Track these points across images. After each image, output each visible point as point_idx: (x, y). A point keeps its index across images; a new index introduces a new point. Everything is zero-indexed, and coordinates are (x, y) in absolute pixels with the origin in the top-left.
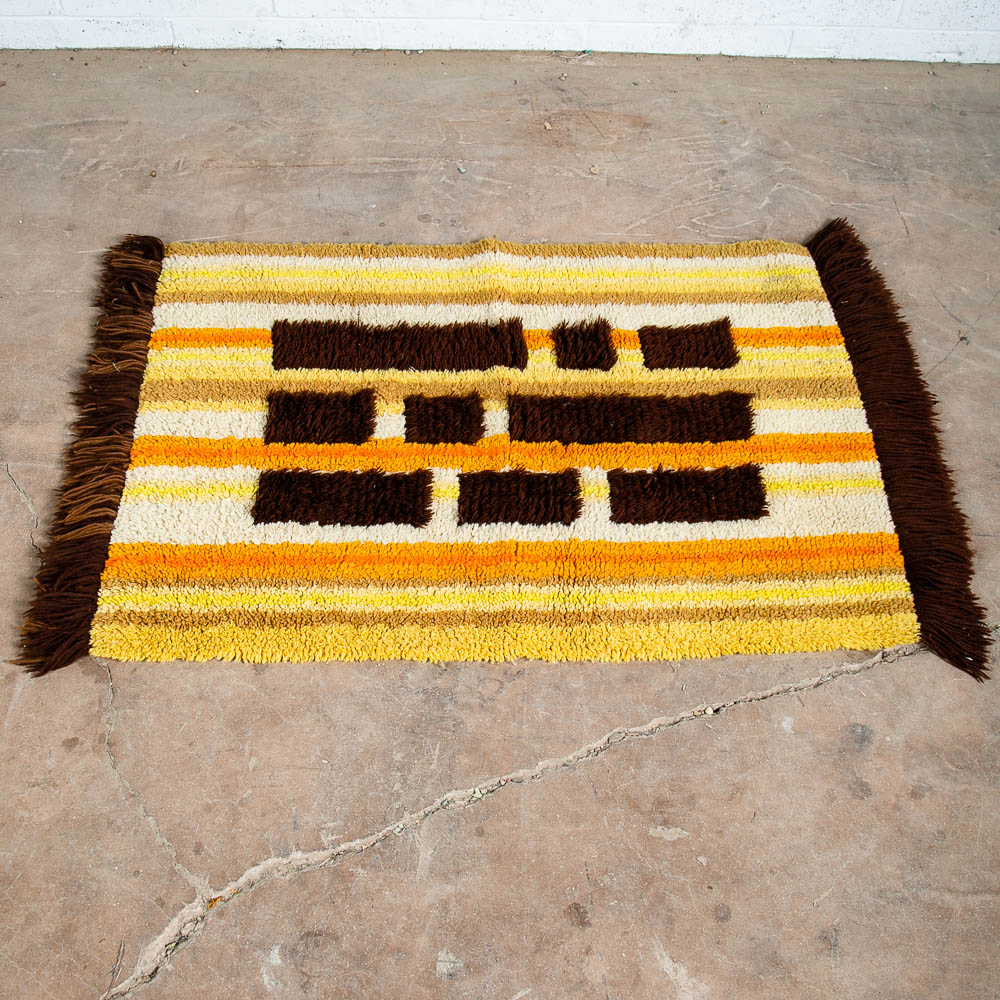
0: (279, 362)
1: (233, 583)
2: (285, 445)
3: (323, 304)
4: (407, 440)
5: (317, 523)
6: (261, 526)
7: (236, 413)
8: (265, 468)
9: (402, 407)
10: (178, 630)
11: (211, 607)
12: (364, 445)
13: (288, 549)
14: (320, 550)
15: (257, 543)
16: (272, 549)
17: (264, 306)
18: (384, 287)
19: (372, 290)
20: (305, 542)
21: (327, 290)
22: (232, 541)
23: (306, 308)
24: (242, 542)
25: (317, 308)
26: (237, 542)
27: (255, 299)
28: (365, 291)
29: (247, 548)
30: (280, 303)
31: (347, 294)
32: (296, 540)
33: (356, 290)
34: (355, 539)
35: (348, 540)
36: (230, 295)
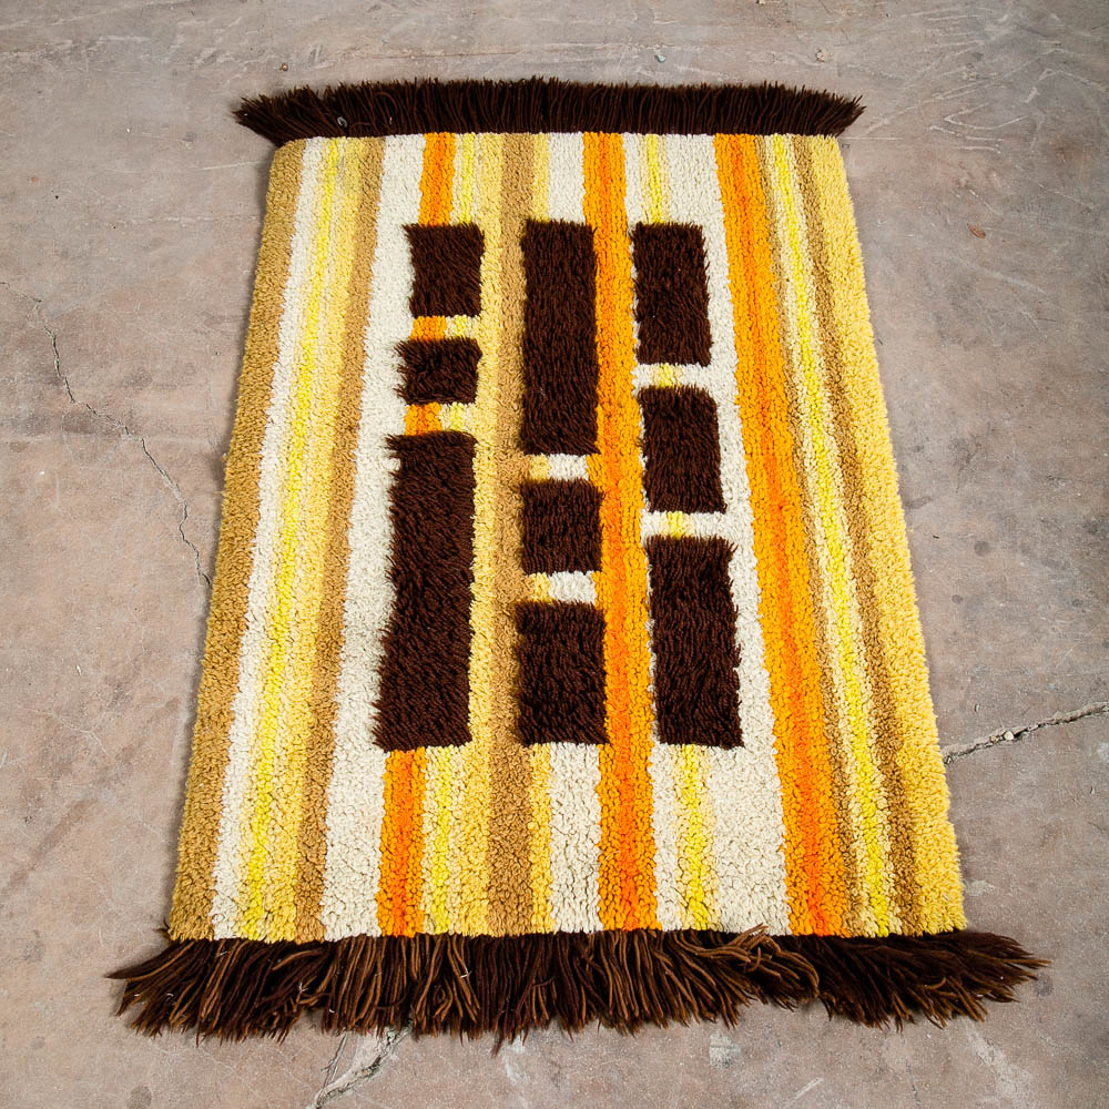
0: (460, 736)
1: (838, 763)
2: (607, 718)
3: (339, 685)
4: (596, 567)
5: (735, 669)
6: (745, 738)
7: (555, 788)
8: (654, 739)
9: (540, 579)
10: (917, 820)
11: (878, 783)
12: (607, 618)
13: (780, 699)
14: (777, 663)
15: (774, 739)
16: (783, 719)
17: (340, 765)
18: (309, 604)
19: (313, 619)
20: (767, 682)
21: (309, 680)
22: (774, 770)
23: (345, 706)
24: (773, 759)
25: (348, 692)
26: (775, 763)
27: (322, 781)
28: (316, 627)
29: (782, 750)
30: (332, 744)
31: (320, 652)
32: (765, 692)
33: (312, 641)
34: (757, 624)
35: (758, 632)
36: (311, 820)
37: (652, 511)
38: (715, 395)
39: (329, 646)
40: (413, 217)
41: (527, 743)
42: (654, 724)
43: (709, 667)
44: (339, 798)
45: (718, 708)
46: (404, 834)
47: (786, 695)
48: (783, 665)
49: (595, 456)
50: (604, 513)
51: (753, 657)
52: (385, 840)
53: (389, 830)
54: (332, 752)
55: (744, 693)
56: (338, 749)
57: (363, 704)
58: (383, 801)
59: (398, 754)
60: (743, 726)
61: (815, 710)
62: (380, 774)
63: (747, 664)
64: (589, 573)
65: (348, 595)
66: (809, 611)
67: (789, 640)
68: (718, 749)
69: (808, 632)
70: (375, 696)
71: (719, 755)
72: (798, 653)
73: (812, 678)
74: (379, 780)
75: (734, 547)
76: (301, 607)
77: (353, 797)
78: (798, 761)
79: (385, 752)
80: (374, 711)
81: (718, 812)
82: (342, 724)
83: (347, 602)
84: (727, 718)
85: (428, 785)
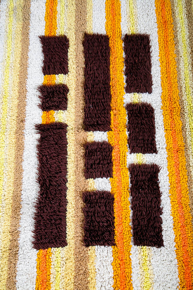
0: (63, 243)
2: (115, 235)
3: (20, 224)
4: (111, 176)
5: (161, 216)
6: (165, 243)
7: (97, 264)
8: (132, 244)
9: (91, 180)
12: (115, 196)
13: (177, 228)
14: (176, 214)
15: (175, 244)
16: (178, 236)
17: (20, 256)
18: (8, 192)
19: (10, 198)
20: (172, 221)
21: (9, 222)
22: (175, 256)
23: (22, 232)
24: (175, 251)
25: (23, 226)
26: (175, 253)
27: (14, 263)
28: (11, 201)
29: (178, 248)
30: (18, 247)
31: (13, 211)
32: (171, 225)
33: (10, 207)
34: (168, 198)
35: (169, 201)
36: (11, 278)
37: (131, 153)
38: (154, 106)
39: (16, 209)
40: (43, 32)
41: (87, 246)
42: (132, 238)
43: (151, 215)
44: (20, 269)
45: (155, 233)
46: (44, 282)
47: (179, 226)
48: (178, 214)
49: (110, 132)
50: (113, 154)
51: (167, 211)
52: (37, 285)
53: (39, 281)
54: (18, 251)
55: (164, 226)
56: (20, 249)
57: (28, 231)
58: (36, 270)
59: (42, 251)
60: (164, 238)
61: (189, 232)
62: (35, 259)
63: (165, 214)
64: (109, 178)
65: (23, 188)
66: (188, 192)
67: (180, 204)
68: (155, 248)
69: (187, 201)
70: (33, 228)
71: (155, 250)
72: (184, 209)
73: (188, 220)
74: (35, 261)
75: (160, 168)
76: (6, 193)
77: (26, 269)
78: (184, 252)
79: (37, 250)
80: (33, 234)
81: (155, 273)
82: (21, 239)
83: (22, 191)
84: (158, 236)
85: (52, 263)
